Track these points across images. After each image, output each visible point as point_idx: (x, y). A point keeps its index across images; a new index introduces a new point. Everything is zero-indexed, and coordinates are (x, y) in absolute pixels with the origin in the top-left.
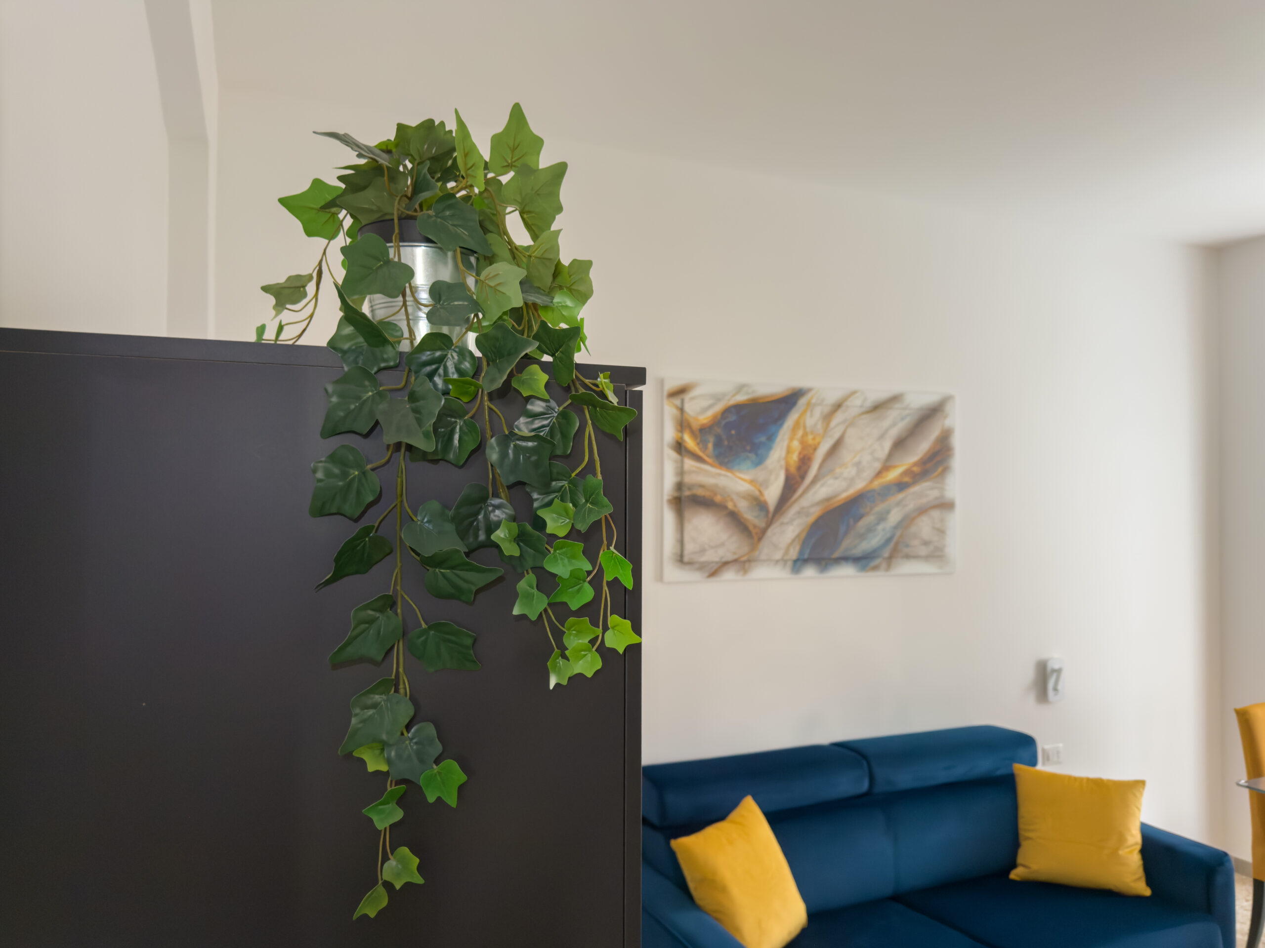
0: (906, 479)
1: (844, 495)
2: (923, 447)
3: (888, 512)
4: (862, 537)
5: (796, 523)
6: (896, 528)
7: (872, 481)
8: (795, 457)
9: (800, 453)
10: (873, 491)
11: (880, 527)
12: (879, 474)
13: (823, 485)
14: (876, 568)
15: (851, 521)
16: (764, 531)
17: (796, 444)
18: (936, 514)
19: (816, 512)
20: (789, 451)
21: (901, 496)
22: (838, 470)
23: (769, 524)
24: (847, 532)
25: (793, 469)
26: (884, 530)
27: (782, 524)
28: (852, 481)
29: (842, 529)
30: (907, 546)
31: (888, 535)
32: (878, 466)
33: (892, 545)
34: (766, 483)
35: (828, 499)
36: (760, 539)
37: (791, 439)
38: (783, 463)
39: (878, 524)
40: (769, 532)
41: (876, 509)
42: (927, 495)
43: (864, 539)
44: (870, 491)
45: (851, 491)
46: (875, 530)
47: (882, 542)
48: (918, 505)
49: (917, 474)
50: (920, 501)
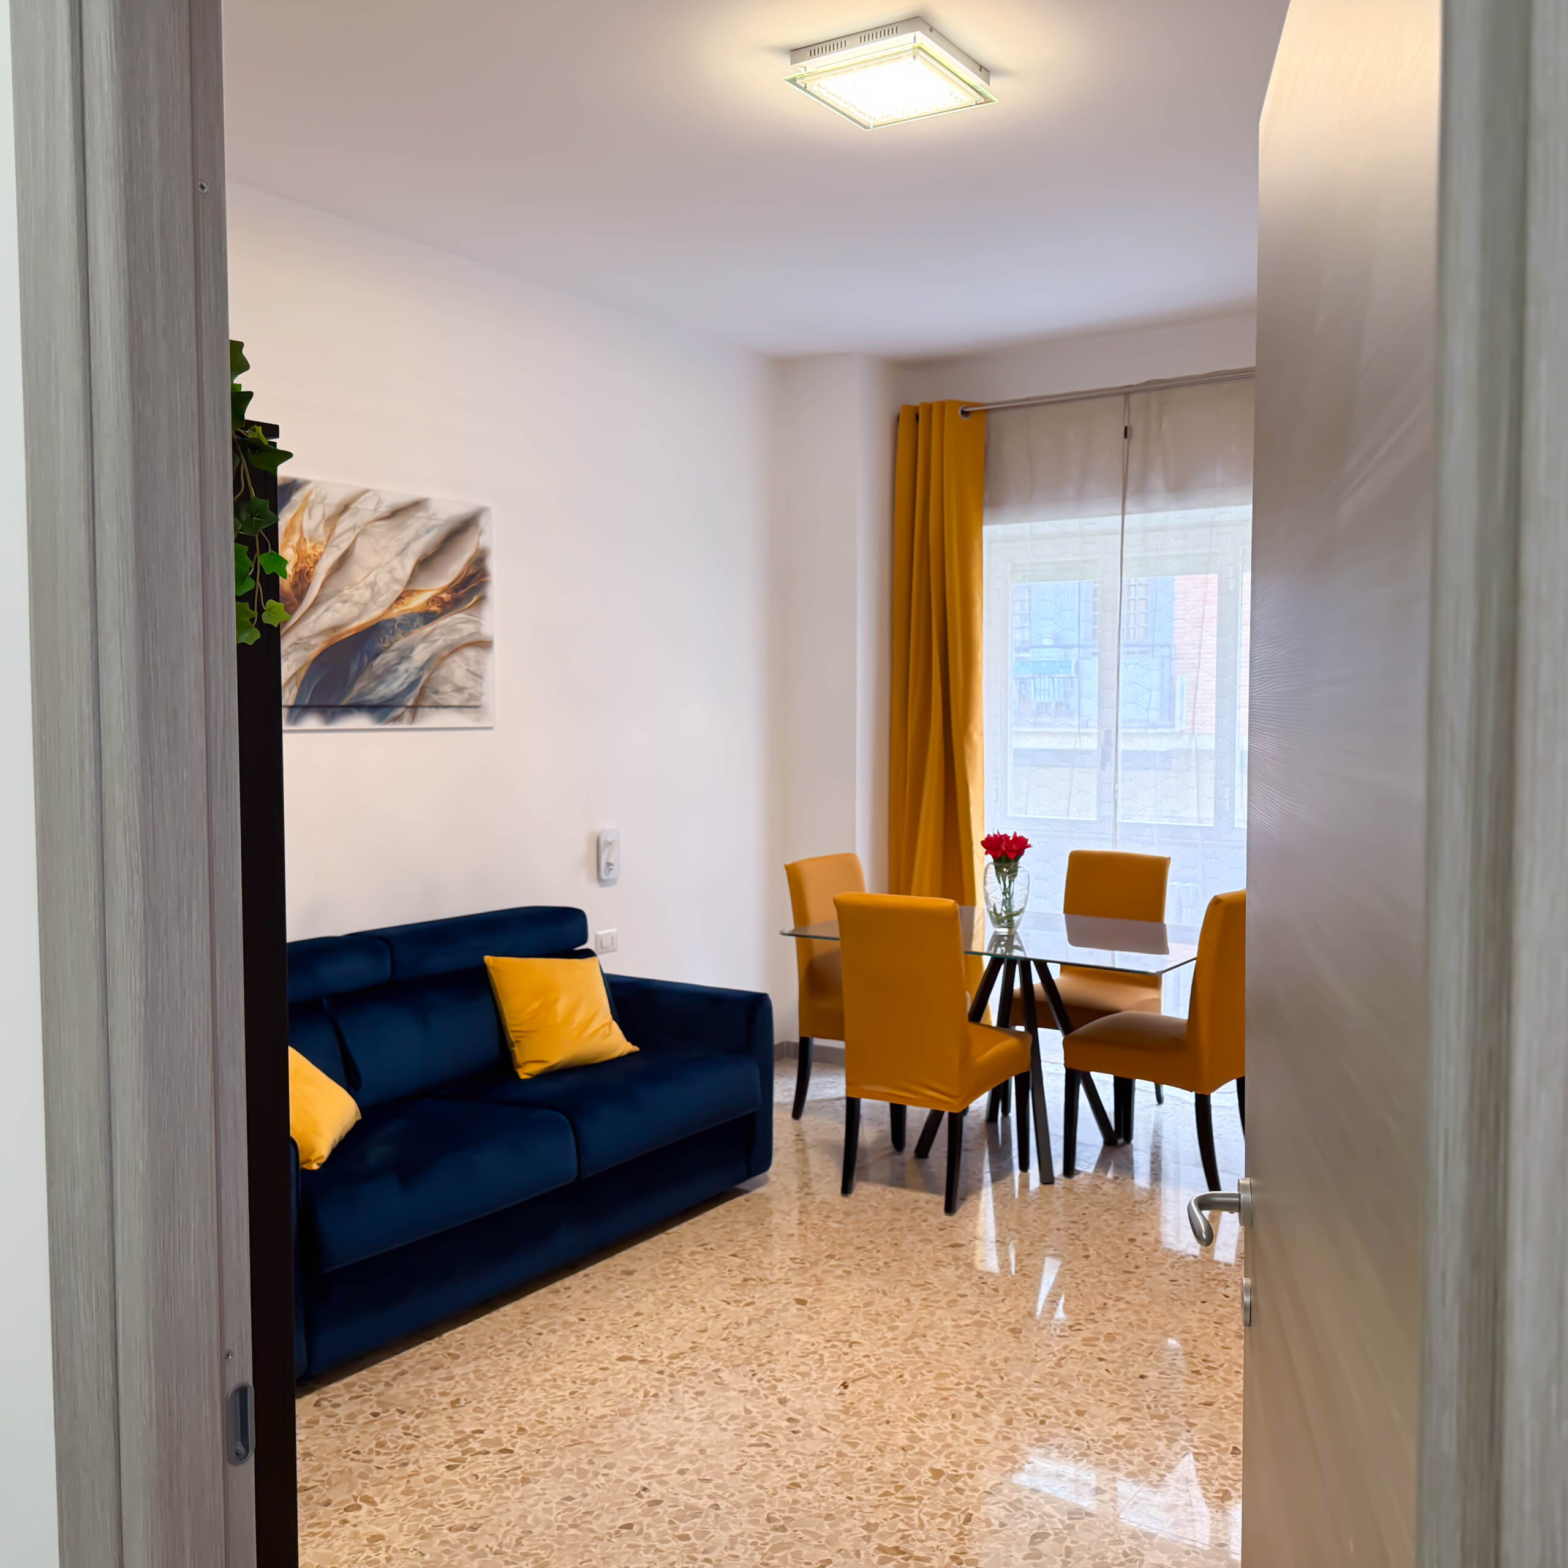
0: (434, 608)
1: (355, 624)
2: (454, 568)
3: (412, 649)
4: (380, 679)
5: (294, 658)
6: (422, 668)
7: (391, 608)
9: (296, 566)
10: (393, 620)
11: (402, 667)
12: (399, 599)
13: (327, 610)
14: (397, 719)
15: (366, 658)
18: (471, 653)
19: (319, 645)
21: (428, 629)
22: (346, 592)
24: (360, 672)
26: (407, 671)
28: (365, 607)
29: (354, 668)
30: (436, 692)
31: (412, 678)
32: (398, 589)
33: (417, 691)
35: (334, 629)
39: (399, 664)
41: (397, 645)
42: (460, 630)
43: (382, 682)
44: (388, 621)
45: (365, 620)
46: (396, 671)
47: (405, 686)
48: (449, 642)
49: (448, 603)
50: (451, 637)
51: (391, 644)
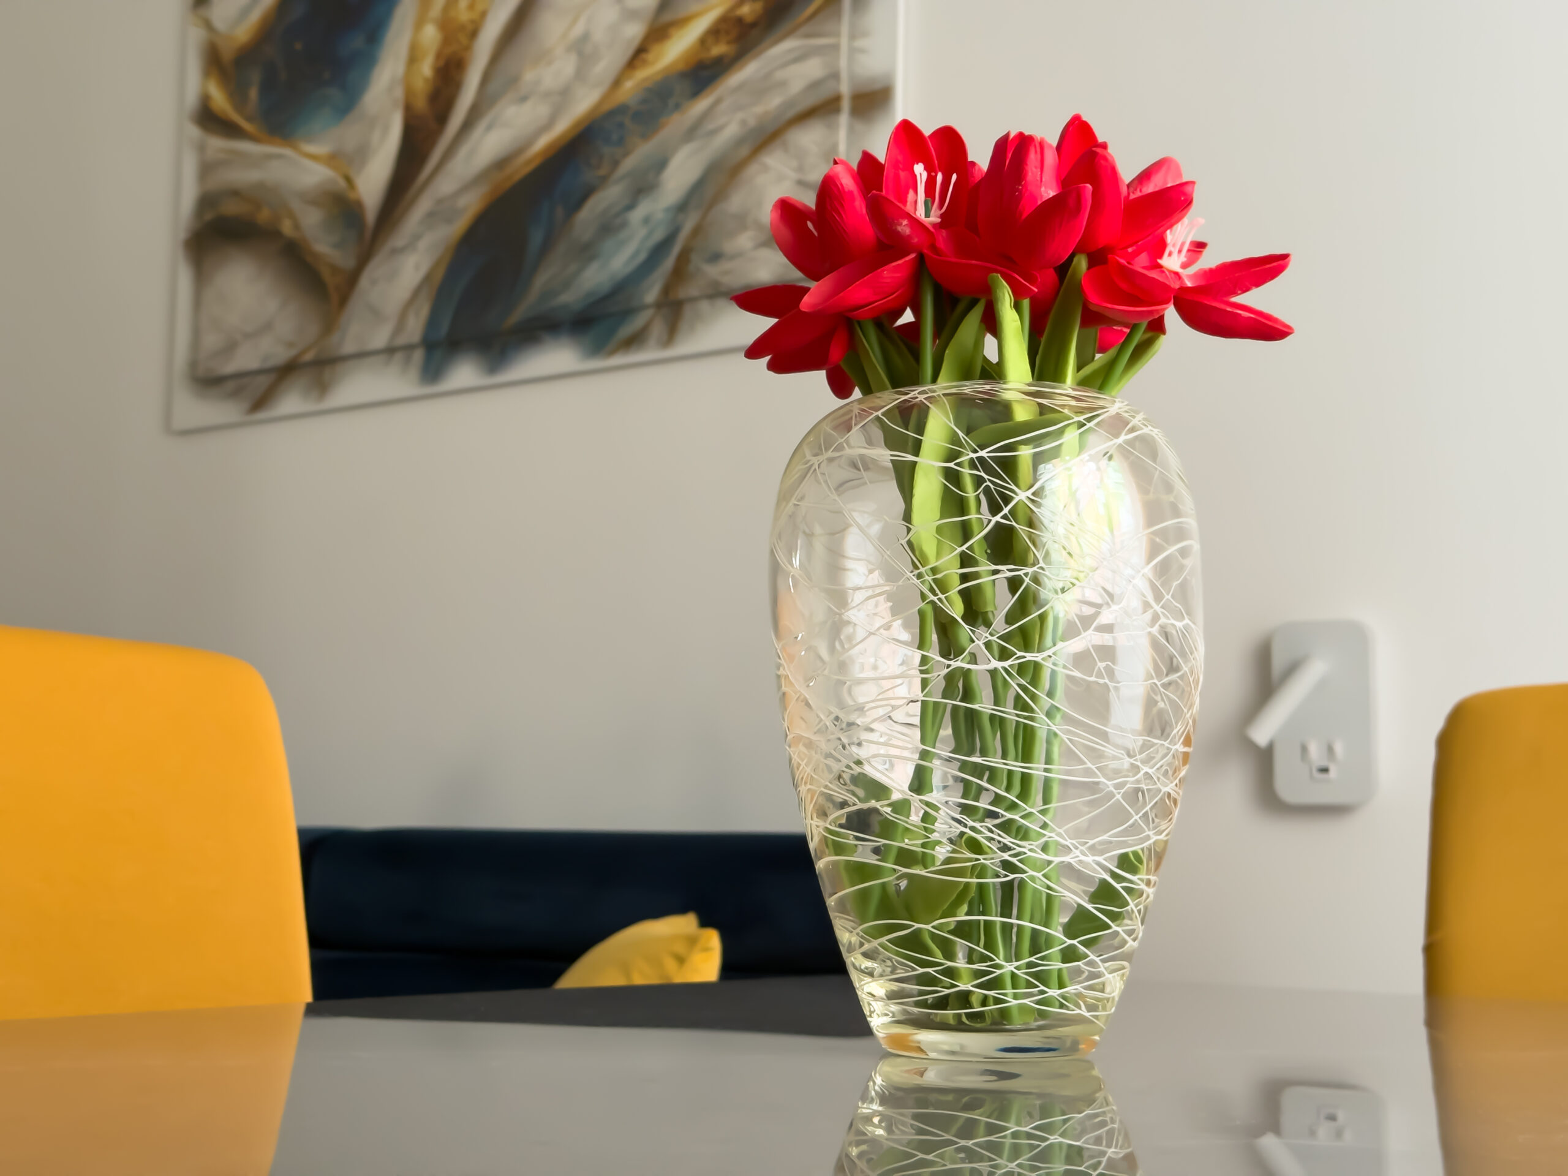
0: (719, 49)
1: (542, 142)
3: (661, 164)
4: (587, 252)
5: (423, 244)
6: (682, 207)
7: (617, 83)
8: (426, 69)
9: (438, 55)
10: (621, 110)
11: (636, 215)
12: (639, 54)
13: (489, 128)
14: (634, 341)
15: (560, 212)
16: (352, 279)
17: (431, 34)
19: (471, 204)
20: (413, 59)
21: (701, 105)
22: (529, 76)
23: (364, 258)
24: (547, 247)
25: (421, 103)
26: (646, 220)
27: (395, 252)
28: (564, 94)
29: (536, 237)
30: (716, 257)
31: (659, 235)
32: (635, 31)
33: (669, 263)
34: (362, 154)
35: (500, 164)
36: (344, 300)
37: (419, 25)
38: (399, 93)
39: (631, 207)
40: (364, 282)
41: (628, 164)
42: (783, 84)
43: (592, 258)
44: (612, 114)
45: (562, 126)
46: (624, 225)
47: (642, 256)
48: (752, 122)
49: (753, 25)
50: (759, 109)
51: (616, 164)
